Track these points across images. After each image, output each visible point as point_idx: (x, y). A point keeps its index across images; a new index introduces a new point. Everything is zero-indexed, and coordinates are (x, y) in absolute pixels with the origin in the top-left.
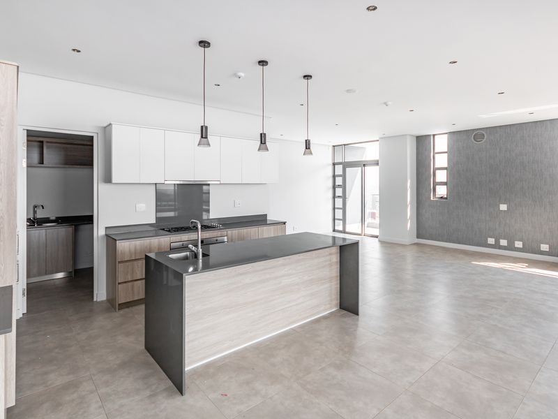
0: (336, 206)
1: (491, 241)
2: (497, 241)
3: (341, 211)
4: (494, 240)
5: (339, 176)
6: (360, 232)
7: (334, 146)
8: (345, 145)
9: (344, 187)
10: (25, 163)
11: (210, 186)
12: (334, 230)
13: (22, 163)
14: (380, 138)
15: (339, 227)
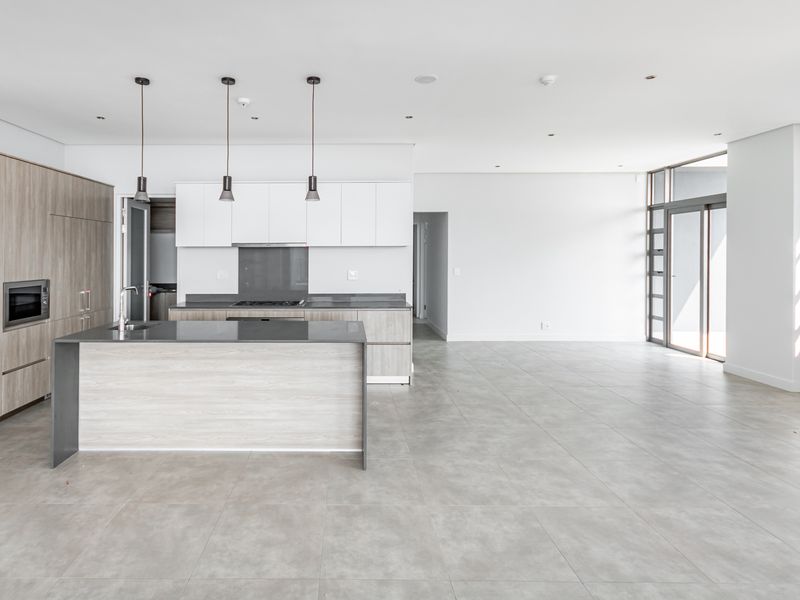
0: (654, 292)
3: (662, 300)
5: (659, 231)
6: (696, 348)
7: (651, 173)
8: (670, 168)
9: (666, 252)
10: (125, 229)
11: (310, 250)
12: (650, 339)
13: (120, 229)
14: (729, 143)
15: (658, 335)
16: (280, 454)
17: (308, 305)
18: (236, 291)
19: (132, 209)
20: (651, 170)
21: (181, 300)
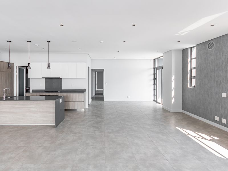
0: (155, 89)
1: (217, 118)
2: (220, 119)
3: (156, 91)
4: (218, 118)
8: (157, 58)
9: (156, 79)
10: (17, 74)
11: (63, 79)
12: (154, 100)
13: (16, 74)
14: (163, 53)
15: (155, 99)
16: (39, 125)
17: (61, 92)
18: (44, 89)
19: (20, 69)
20: (154, 58)
21: (31, 91)
